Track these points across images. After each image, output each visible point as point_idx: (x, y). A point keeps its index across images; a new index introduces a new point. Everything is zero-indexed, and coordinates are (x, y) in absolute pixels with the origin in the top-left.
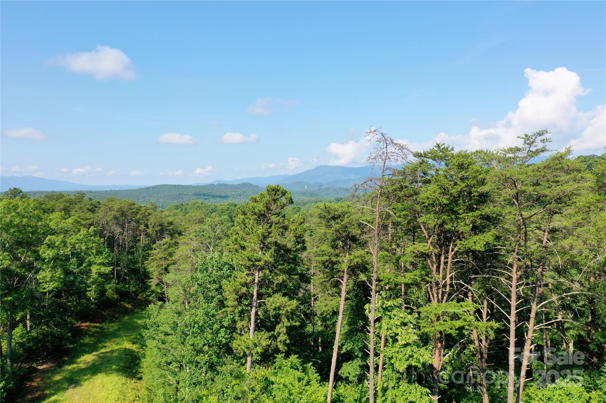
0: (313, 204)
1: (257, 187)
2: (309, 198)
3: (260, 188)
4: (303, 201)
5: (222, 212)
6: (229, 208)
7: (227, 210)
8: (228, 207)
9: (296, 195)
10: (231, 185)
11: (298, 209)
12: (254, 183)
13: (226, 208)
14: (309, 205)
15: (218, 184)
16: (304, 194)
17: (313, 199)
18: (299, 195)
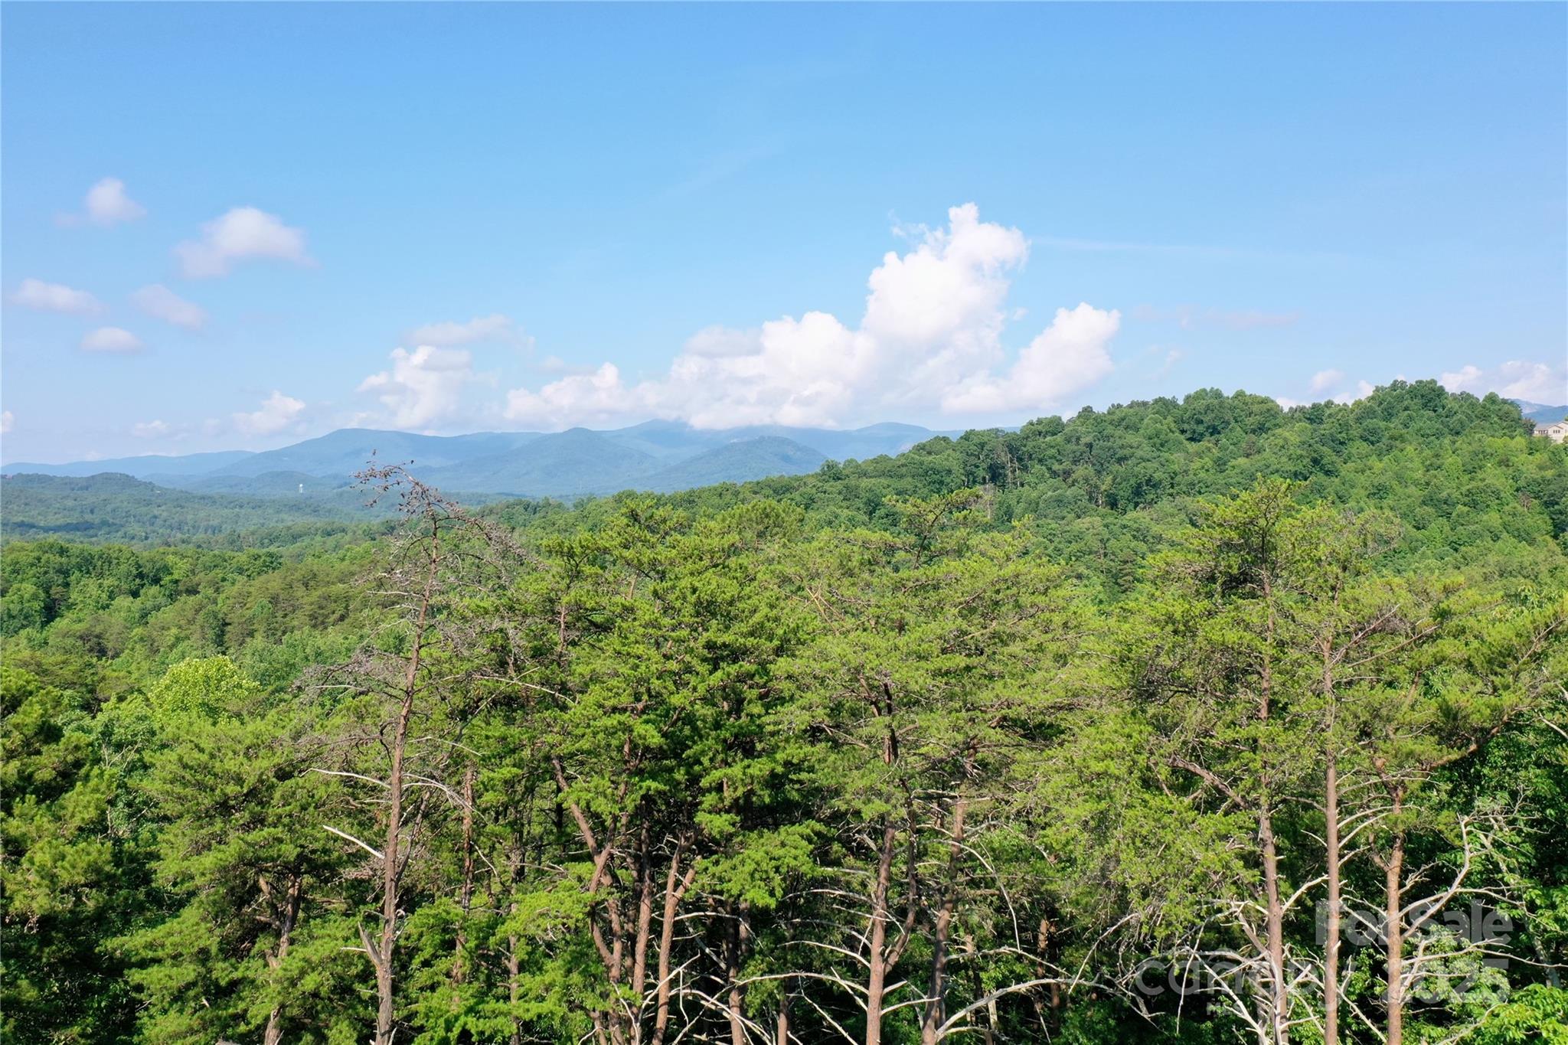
0: (318, 538)
1: (150, 486)
2: (311, 519)
3: (160, 488)
4: (289, 528)
5: (16, 572)
6: (39, 559)
7: (32, 565)
8: (36, 554)
9: (271, 511)
10: (62, 479)
11: (268, 559)
12: (140, 475)
13: (30, 560)
14: (307, 540)
15: (20, 475)
16: (295, 507)
17: (320, 523)
18: (278, 512)
